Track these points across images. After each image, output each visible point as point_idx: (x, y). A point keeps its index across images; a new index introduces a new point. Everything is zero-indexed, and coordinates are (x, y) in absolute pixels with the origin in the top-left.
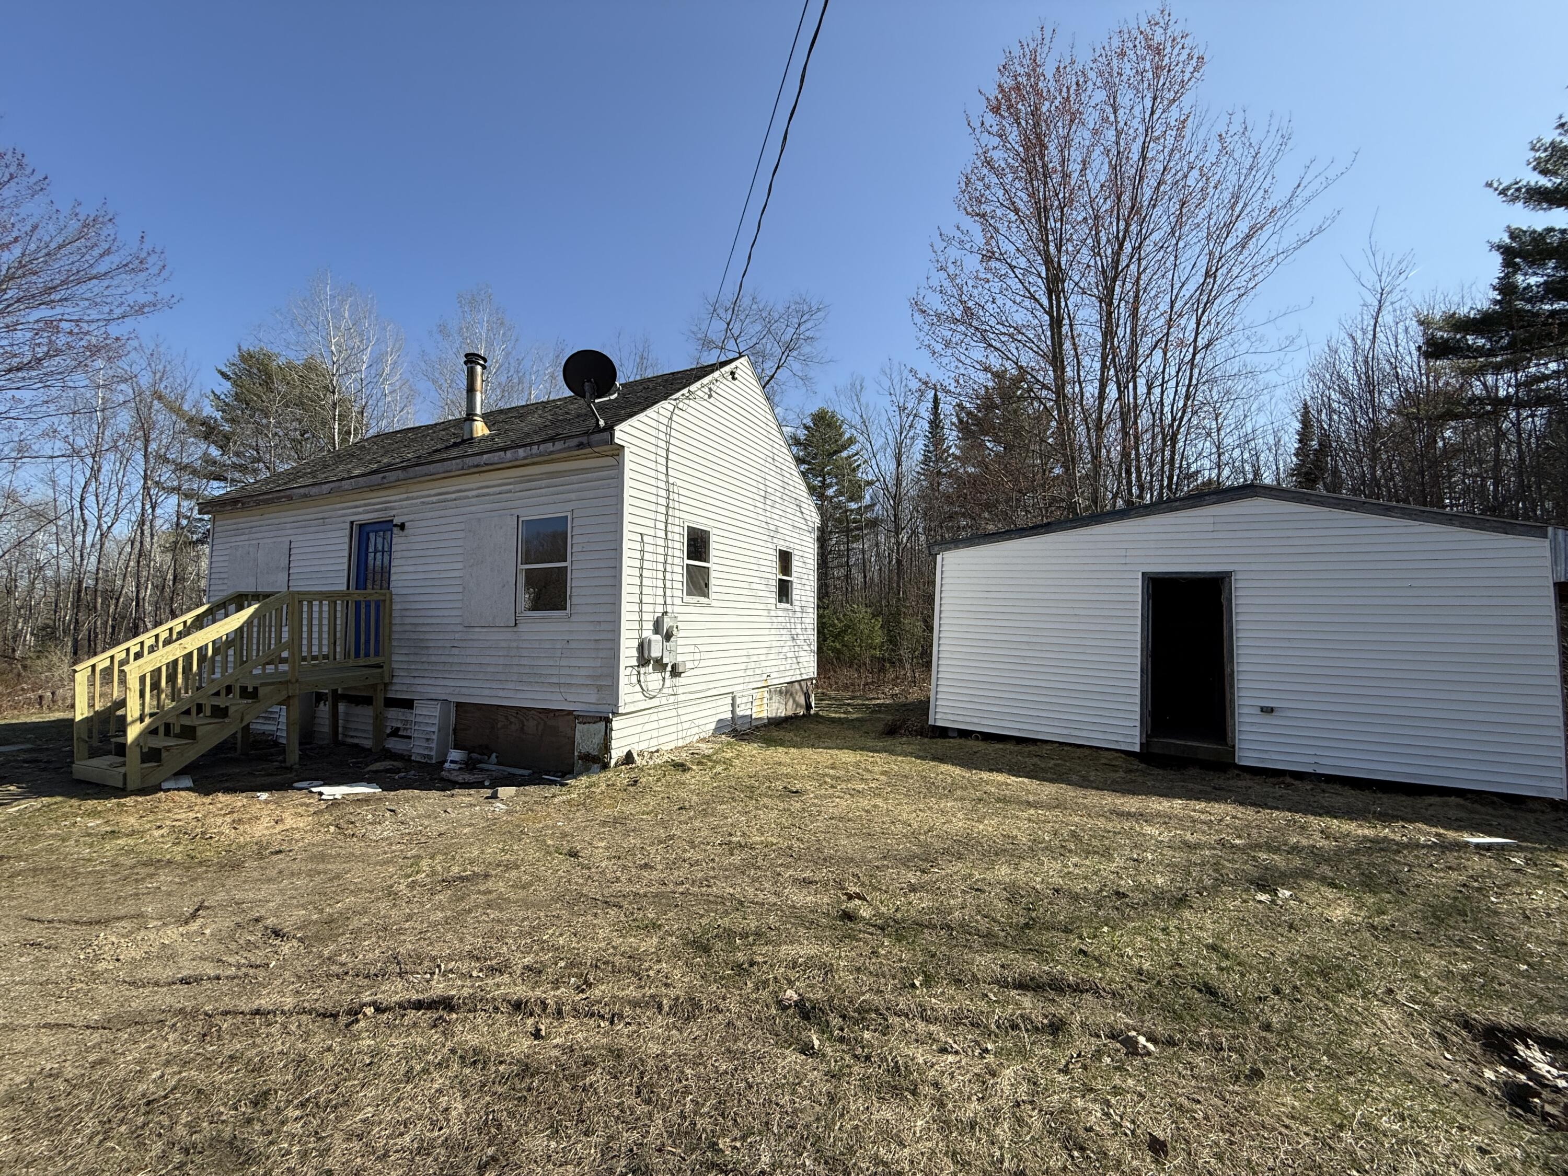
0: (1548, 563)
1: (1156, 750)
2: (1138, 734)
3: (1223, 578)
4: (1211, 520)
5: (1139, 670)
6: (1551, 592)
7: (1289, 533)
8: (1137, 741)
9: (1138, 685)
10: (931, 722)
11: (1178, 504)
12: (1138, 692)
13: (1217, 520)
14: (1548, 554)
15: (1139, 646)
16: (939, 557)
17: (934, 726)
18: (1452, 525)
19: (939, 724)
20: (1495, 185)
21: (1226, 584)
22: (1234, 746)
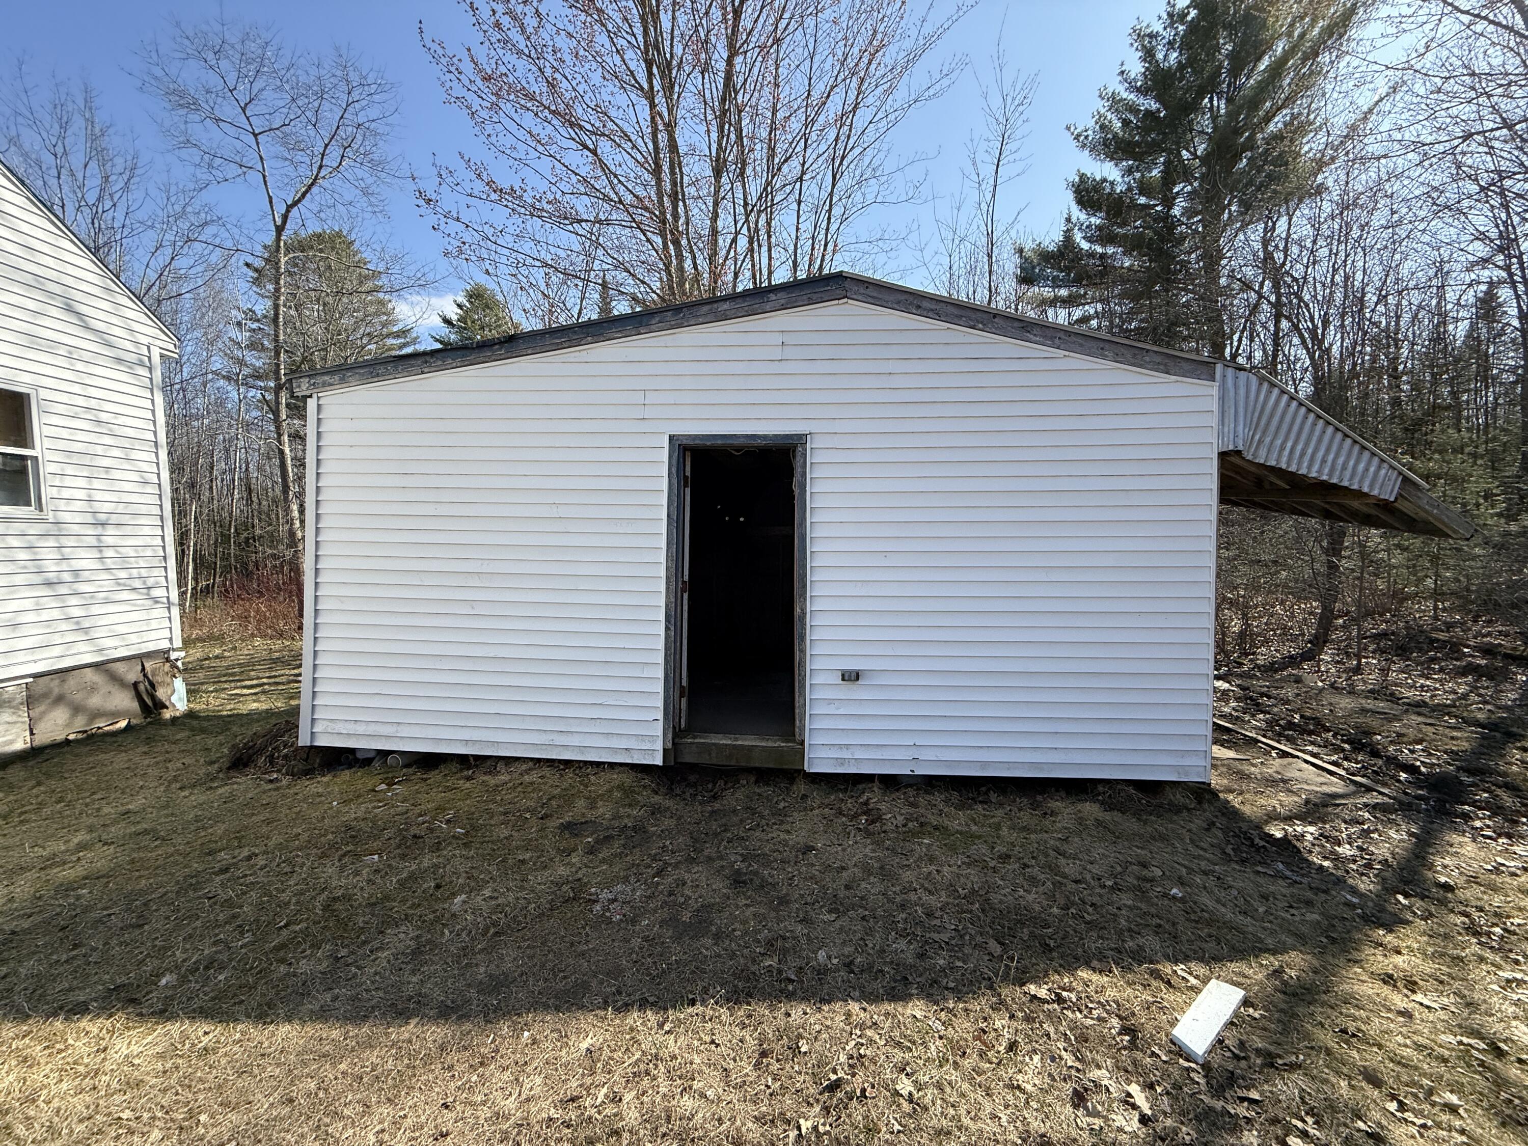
0: (1214, 421)
1: (688, 758)
2: (660, 732)
3: (795, 448)
4: (778, 339)
5: (662, 617)
6: (1213, 468)
7: (890, 366)
8: (659, 746)
9: (661, 645)
10: (304, 740)
11: (726, 306)
12: (660, 658)
13: (788, 339)
14: (1215, 407)
15: (663, 573)
16: (311, 404)
17: (312, 748)
18: (1104, 357)
19: (322, 742)
20: (1072, 129)
21: (798, 454)
22: (802, 743)
